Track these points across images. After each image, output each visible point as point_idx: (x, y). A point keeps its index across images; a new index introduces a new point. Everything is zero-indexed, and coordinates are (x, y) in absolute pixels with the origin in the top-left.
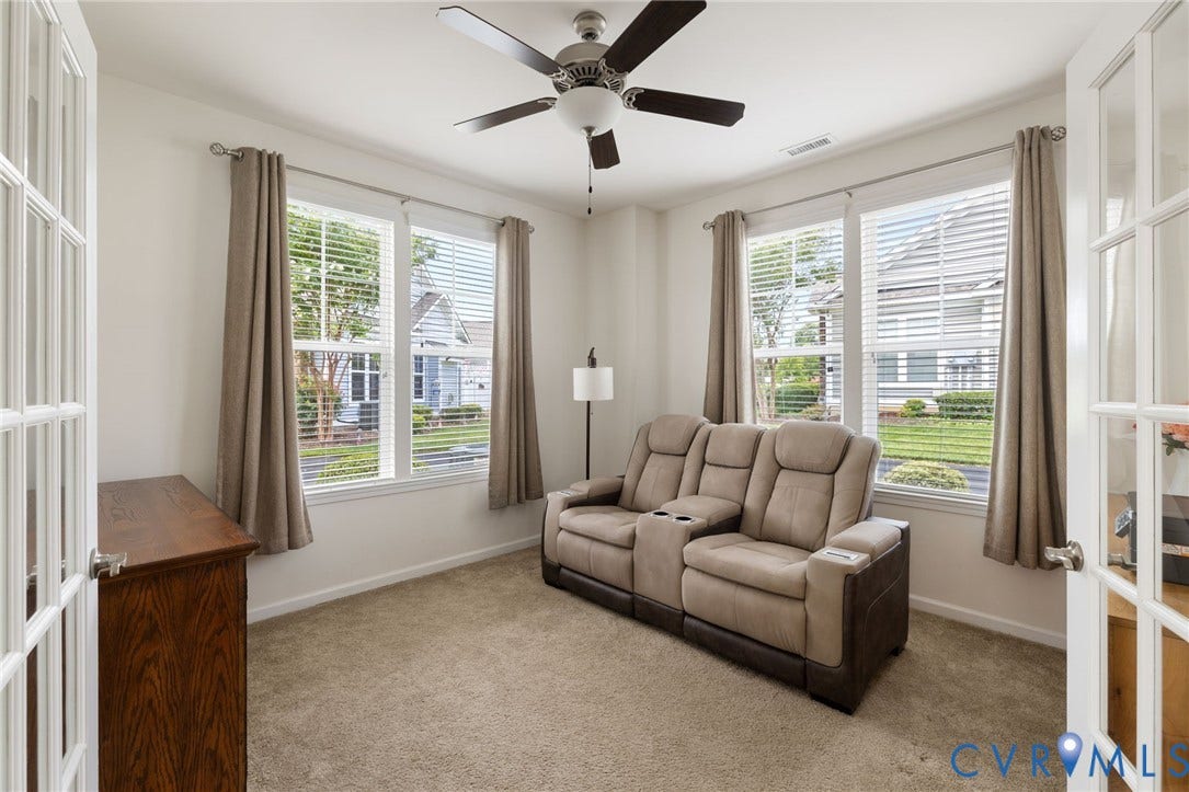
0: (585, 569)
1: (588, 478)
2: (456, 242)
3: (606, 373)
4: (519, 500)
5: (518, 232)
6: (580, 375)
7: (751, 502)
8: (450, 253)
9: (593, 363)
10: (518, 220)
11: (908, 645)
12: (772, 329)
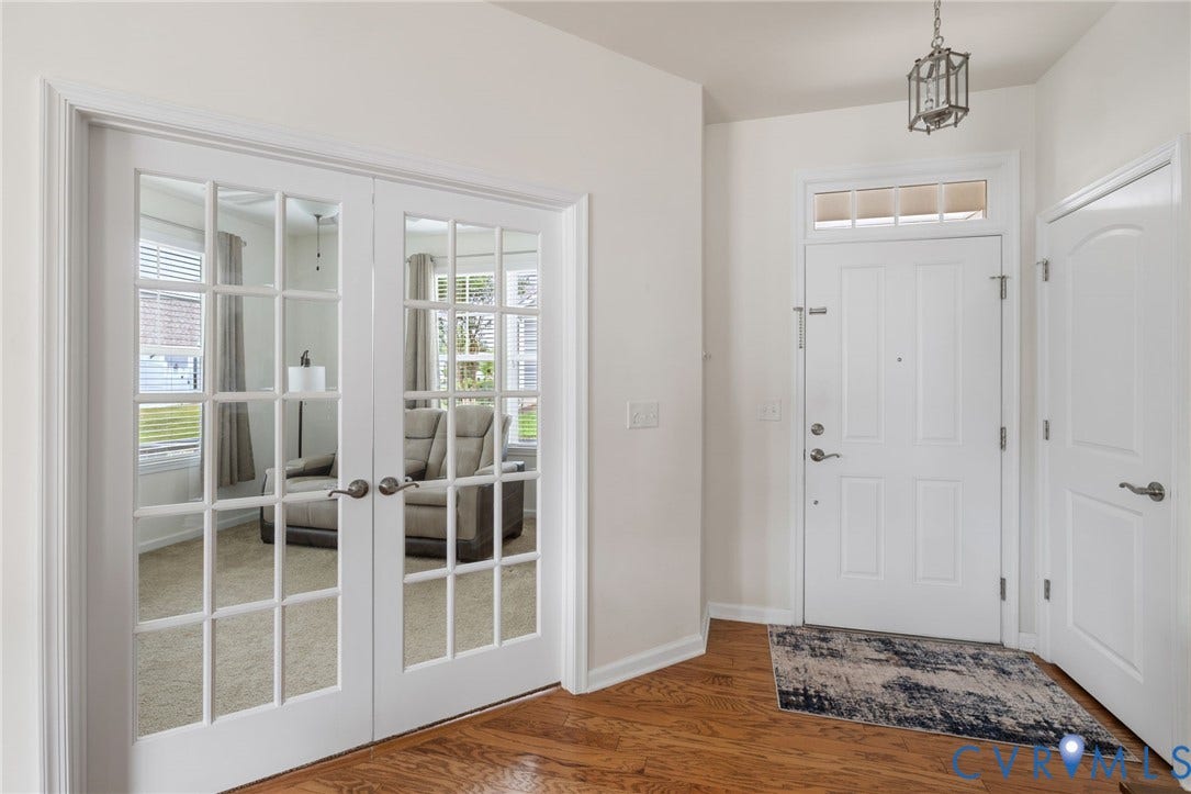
0: (304, 523)
1: (300, 456)
2: (161, 249)
3: (319, 372)
4: (232, 483)
5: (231, 245)
6: (295, 372)
7: (432, 460)
8: (155, 259)
9: (305, 362)
10: (231, 235)
11: (523, 533)
12: (474, 331)
